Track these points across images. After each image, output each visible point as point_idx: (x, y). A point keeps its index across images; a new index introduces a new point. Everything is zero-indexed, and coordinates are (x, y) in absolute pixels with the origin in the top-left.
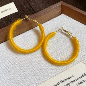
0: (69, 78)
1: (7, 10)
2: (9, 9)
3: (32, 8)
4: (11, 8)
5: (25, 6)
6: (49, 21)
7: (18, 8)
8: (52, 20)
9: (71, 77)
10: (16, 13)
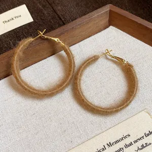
0: (122, 139)
1: (14, 18)
2: (17, 17)
3: (58, 15)
4: (21, 16)
5: (45, 12)
6: (87, 39)
7: (33, 15)
8: (93, 37)
9: (125, 137)
10: (29, 24)
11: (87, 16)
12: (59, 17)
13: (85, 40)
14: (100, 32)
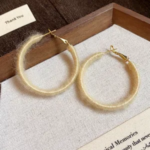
0: (130, 137)
1: (17, 18)
2: (20, 17)
3: (60, 14)
4: (23, 16)
6: (91, 38)
7: (35, 15)
8: (97, 35)
9: (133, 135)
10: (32, 24)
11: (90, 15)
12: (61, 16)
13: (89, 39)
14: (103, 31)
